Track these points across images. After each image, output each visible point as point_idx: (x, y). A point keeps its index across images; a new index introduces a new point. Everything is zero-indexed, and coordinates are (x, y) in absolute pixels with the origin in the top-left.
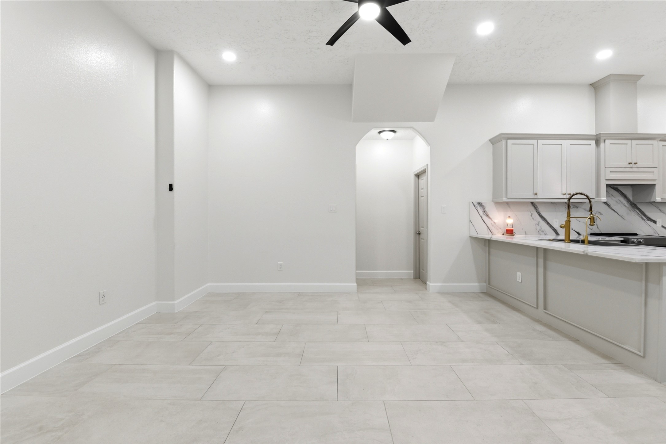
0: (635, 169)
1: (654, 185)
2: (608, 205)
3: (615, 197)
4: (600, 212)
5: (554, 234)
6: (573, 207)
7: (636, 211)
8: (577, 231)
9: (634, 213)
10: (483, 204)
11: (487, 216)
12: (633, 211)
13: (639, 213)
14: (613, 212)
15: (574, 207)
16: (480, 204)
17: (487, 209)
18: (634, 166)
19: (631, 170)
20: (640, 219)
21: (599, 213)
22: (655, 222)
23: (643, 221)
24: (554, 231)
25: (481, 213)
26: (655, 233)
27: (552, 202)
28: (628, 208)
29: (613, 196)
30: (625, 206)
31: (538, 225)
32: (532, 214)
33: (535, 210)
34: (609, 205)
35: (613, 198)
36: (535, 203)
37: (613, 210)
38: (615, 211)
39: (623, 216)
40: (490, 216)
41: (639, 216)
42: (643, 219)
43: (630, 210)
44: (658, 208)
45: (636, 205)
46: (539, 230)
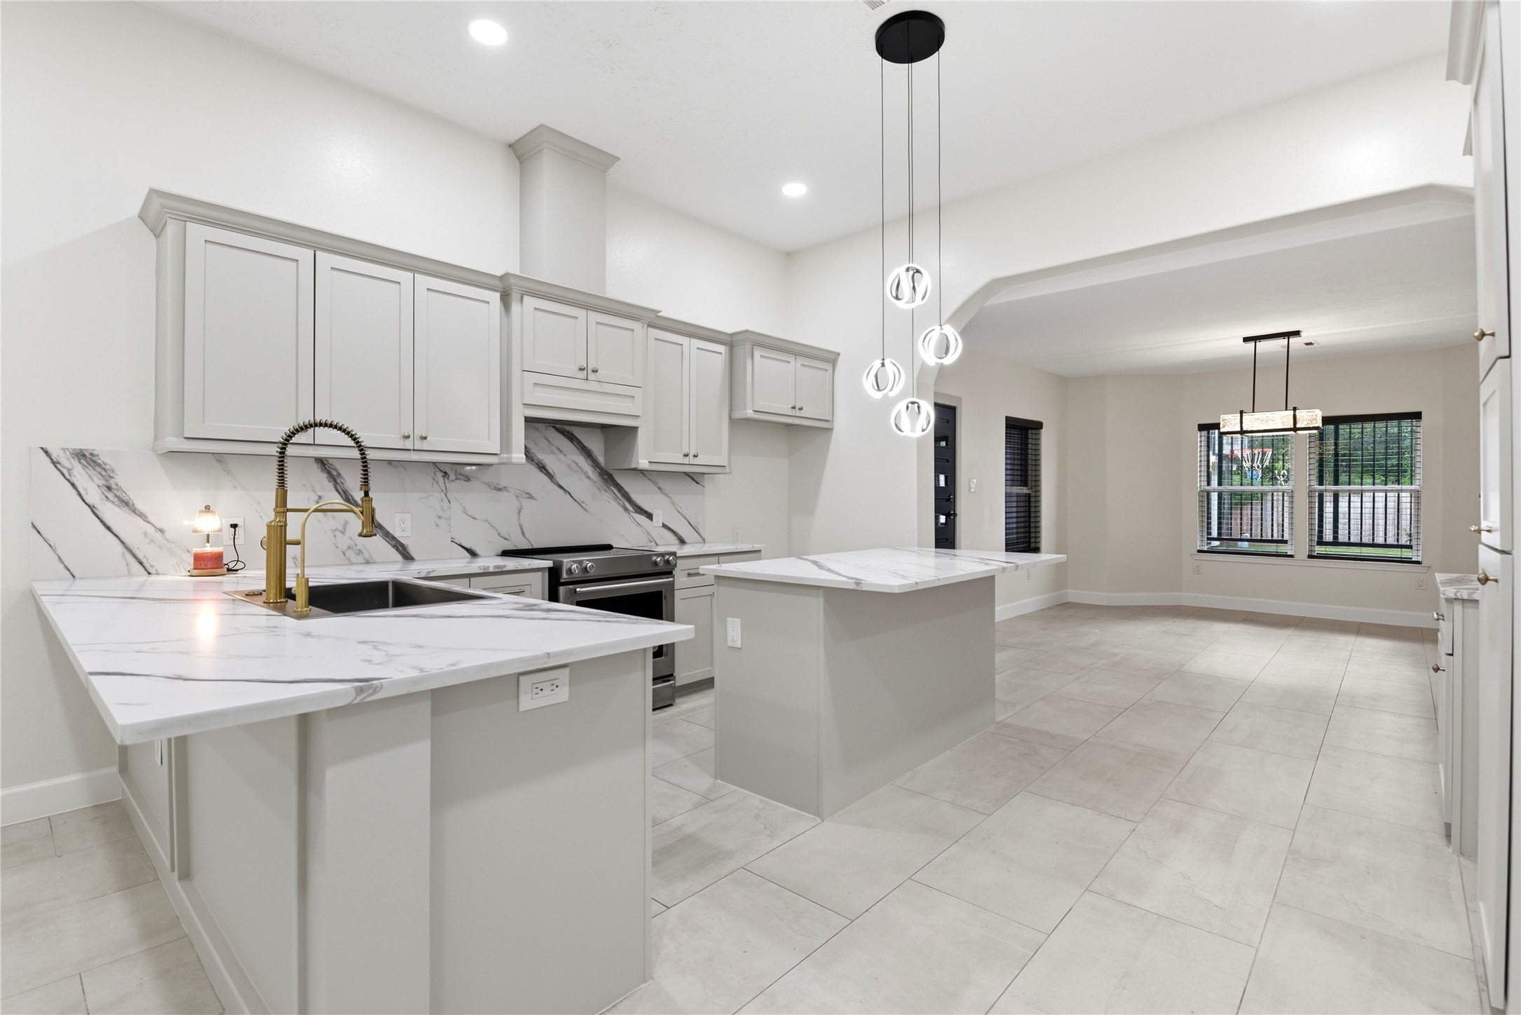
0: (593, 386)
1: (634, 430)
2: (550, 473)
3: (565, 455)
4: (528, 494)
5: (399, 557)
6: (456, 479)
7: (613, 491)
8: (468, 546)
9: (607, 494)
10: (103, 458)
11: (126, 503)
12: (606, 491)
13: (619, 495)
14: (561, 491)
15: (459, 477)
16: (85, 457)
17: (121, 479)
18: (592, 376)
19: (583, 385)
20: (621, 510)
21: (527, 496)
22: (650, 516)
23: (625, 515)
24: (397, 550)
25: (94, 496)
26: (651, 541)
27: (390, 462)
28: (594, 482)
29: (561, 452)
30: (589, 478)
31: (343, 533)
32: (320, 497)
33: (331, 485)
34: (552, 474)
35: (561, 456)
36: (331, 461)
37: (561, 487)
38: (565, 490)
39: (583, 502)
40: (139, 506)
41: (619, 503)
42: (626, 509)
43: (599, 489)
44: (655, 483)
45: (611, 475)
46: (345, 548)
